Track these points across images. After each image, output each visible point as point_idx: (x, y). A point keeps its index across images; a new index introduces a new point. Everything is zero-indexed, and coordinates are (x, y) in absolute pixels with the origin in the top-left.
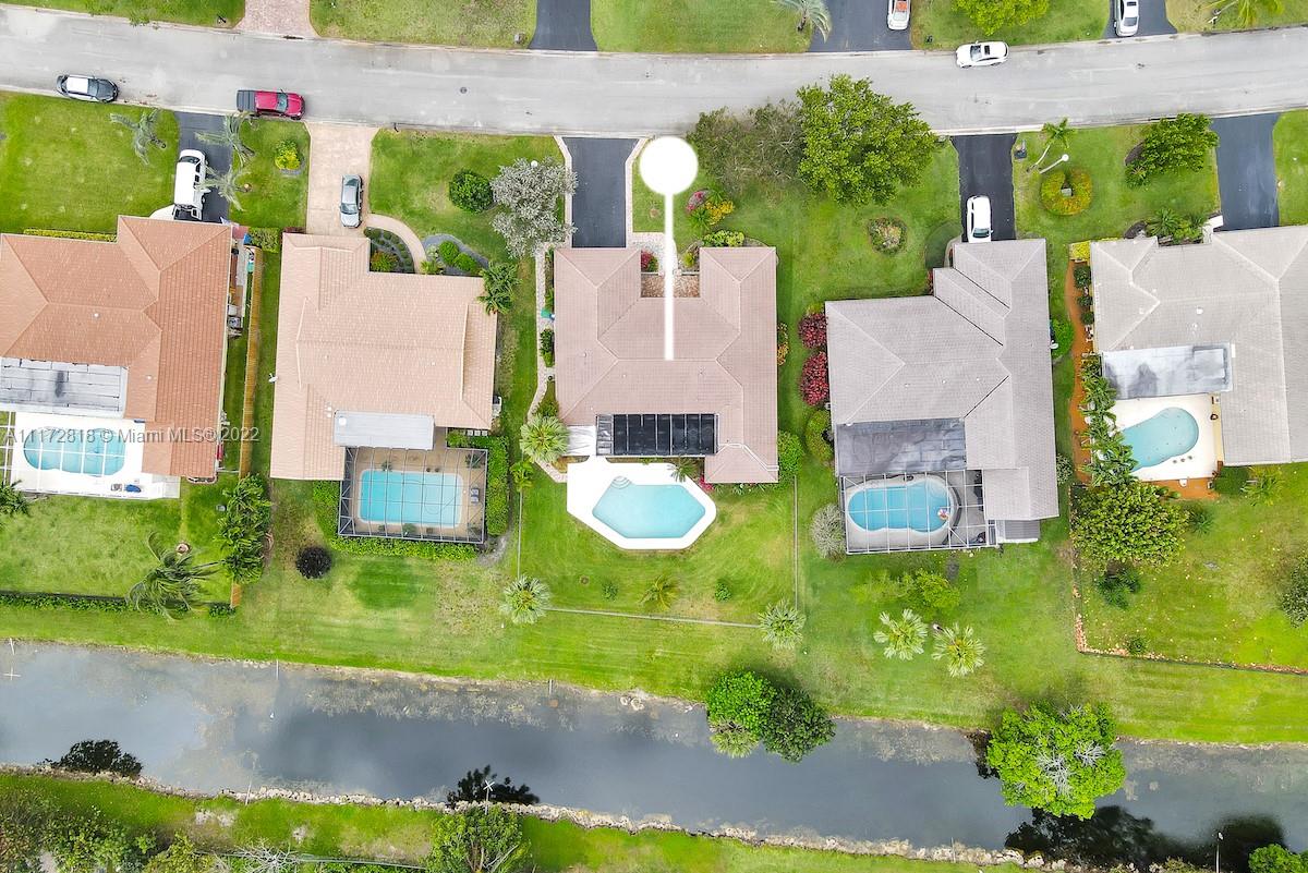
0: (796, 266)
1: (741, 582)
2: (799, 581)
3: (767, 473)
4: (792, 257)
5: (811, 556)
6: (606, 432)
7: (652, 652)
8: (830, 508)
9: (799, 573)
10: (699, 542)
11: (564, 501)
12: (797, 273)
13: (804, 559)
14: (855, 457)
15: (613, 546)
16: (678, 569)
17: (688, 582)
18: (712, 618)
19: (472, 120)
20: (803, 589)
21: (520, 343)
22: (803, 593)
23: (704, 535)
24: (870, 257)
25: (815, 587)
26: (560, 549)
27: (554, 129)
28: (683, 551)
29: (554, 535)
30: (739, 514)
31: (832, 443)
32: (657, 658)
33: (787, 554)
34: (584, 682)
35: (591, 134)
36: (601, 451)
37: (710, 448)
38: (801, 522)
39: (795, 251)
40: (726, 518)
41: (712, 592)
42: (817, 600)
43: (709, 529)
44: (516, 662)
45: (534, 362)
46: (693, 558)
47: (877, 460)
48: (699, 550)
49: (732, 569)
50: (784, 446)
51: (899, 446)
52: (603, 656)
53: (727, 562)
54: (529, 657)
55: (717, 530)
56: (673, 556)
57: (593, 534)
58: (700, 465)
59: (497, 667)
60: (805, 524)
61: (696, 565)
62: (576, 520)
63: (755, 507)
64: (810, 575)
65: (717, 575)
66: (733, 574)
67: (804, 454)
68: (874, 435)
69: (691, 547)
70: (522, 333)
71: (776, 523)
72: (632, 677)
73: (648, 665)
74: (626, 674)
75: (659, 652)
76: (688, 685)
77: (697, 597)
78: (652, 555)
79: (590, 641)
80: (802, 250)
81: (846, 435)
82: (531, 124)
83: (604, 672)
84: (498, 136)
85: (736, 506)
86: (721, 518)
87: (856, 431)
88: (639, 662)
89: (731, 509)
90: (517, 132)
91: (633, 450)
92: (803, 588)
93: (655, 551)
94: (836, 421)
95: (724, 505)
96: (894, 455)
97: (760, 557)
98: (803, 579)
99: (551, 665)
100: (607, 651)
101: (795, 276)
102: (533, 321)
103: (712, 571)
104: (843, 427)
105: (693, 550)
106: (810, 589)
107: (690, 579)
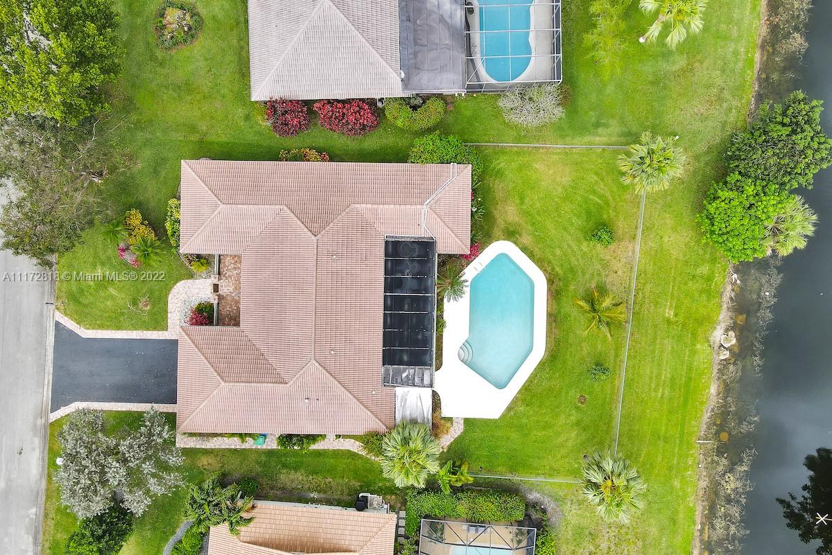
0: (212, 138)
1: (589, 213)
2: (590, 143)
3: (459, 178)
4: (201, 141)
5: (560, 128)
6: (404, 375)
7: (668, 322)
8: (503, 103)
9: (580, 143)
10: (540, 262)
11: (486, 423)
12: (220, 135)
13: (563, 137)
14: (443, 69)
15: (542, 366)
16: (572, 287)
17: (587, 276)
18: (630, 248)
19: (27, 520)
20: (601, 138)
21: (296, 469)
22: (605, 139)
23: (531, 255)
24: (203, 47)
25: (597, 125)
26: (544, 428)
27: (40, 422)
28: (550, 282)
29: (527, 435)
30: (508, 213)
31: (425, 98)
32: (676, 315)
33: (556, 157)
34: (702, 403)
35: (49, 378)
36: (427, 380)
37: (426, 247)
38: (518, 139)
39: (194, 138)
40: (511, 229)
41: (599, 247)
42: (613, 122)
43: (524, 249)
44: (677, 483)
45: (318, 454)
46: (558, 269)
47: (447, 42)
48: (550, 262)
49: (572, 224)
50: (427, 155)
51: (430, 13)
52: (673, 379)
53: (565, 229)
54: (670, 469)
55: (526, 240)
56: (555, 294)
57: (527, 388)
58: (447, 260)
59: (682, 507)
60: (523, 135)
61: (566, 266)
62: (509, 409)
63: (499, 194)
64: (582, 130)
65: (579, 241)
66: (578, 222)
67: (438, 132)
68: (416, 43)
69: (545, 271)
70: (285, 466)
71: (520, 169)
72: (698, 346)
73: (684, 325)
74: (694, 352)
75: (669, 313)
76: (709, 279)
77: (606, 266)
78: (553, 318)
79: (653, 394)
80: (193, 129)
81: (415, 80)
82: (34, 449)
83: (690, 379)
84: (47, 490)
85: (497, 216)
86: (511, 234)
87: (410, 67)
88: (680, 337)
89: (501, 222)
90: (43, 467)
91: (426, 342)
92: (598, 138)
93: (549, 315)
94: (399, 92)
95: (497, 232)
96: (442, 20)
97: (560, 189)
98: (587, 139)
99: (681, 442)
100: (666, 375)
101: (224, 139)
102: (270, 453)
103: (575, 248)
104: (406, 83)
105: (549, 269)
106: (600, 130)
107: (584, 273)
